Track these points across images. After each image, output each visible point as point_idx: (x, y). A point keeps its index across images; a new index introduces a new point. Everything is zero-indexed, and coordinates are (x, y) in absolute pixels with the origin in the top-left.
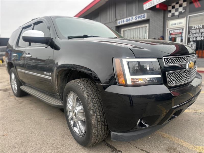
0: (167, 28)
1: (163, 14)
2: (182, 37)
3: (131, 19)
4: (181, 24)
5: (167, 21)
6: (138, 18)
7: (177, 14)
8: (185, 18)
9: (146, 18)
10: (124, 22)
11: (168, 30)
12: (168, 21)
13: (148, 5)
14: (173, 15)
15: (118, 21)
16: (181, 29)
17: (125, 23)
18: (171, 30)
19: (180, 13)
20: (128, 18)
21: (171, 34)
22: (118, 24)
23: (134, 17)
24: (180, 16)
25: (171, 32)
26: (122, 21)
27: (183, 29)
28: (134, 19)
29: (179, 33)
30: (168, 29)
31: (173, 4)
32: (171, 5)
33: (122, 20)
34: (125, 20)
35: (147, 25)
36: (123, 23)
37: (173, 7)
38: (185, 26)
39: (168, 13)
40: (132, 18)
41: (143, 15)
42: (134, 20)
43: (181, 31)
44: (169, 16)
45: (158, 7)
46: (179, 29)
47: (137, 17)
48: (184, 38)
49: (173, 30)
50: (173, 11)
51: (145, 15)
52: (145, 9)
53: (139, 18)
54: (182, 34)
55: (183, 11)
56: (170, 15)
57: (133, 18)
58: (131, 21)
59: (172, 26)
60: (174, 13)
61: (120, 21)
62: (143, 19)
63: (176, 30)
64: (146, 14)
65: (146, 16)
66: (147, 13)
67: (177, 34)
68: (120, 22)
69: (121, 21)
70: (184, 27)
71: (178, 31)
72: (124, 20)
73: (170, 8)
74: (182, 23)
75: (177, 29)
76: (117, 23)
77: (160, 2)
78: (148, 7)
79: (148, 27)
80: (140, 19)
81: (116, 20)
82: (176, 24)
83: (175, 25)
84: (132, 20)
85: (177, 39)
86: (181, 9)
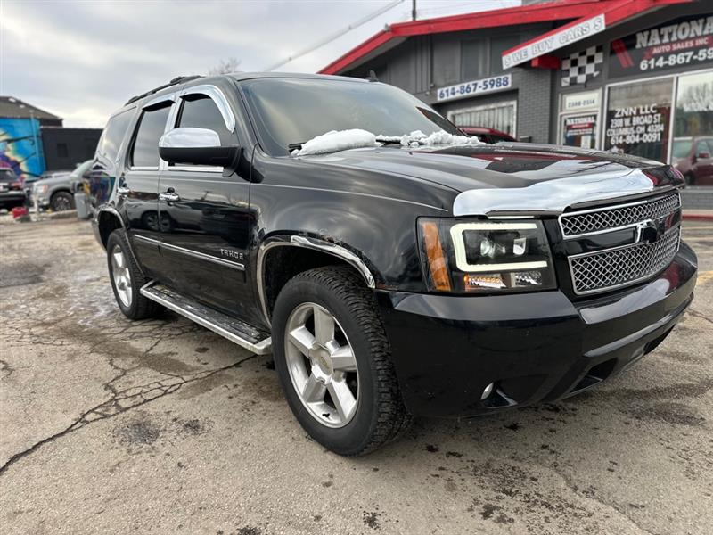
0: (560, 114)
1: (549, 80)
2: (593, 135)
3: (473, 87)
4: (592, 105)
5: (560, 95)
6: (490, 86)
7: (582, 79)
8: (600, 91)
9: (509, 86)
10: (453, 93)
11: (563, 118)
12: (562, 95)
13: (512, 59)
14: (573, 82)
15: (439, 91)
16: (591, 116)
17: (458, 95)
18: (569, 118)
19: (590, 77)
20: (466, 85)
21: (569, 128)
22: (439, 99)
23: (480, 83)
24: (589, 85)
25: (569, 123)
26: (450, 91)
27: (595, 117)
28: (480, 87)
29: (587, 125)
30: (561, 116)
31: (574, 56)
32: (568, 58)
33: (450, 88)
34: (457, 87)
35: (514, 103)
36: (451, 97)
37: (574, 63)
38: (599, 109)
39: (562, 77)
40: (476, 84)
41: (502, 77)
42: (479, 91)
43: (591, 120)
44: (564, 84)
45: (535, 64)
46: (588, 116)
47: (488, 83)
48: (597, 138)
49: (574, 118)
50: (574, 72)
51: (507, 78)
52: (505, 67)
53: (492, 85)
54: (593, 128)
55: (596, 74)
56: (566, 81)
57: (479, 85)
58: (472, 93)
59: (571, 108)
60: (575, 78)
61: (445, 89)
62: (502, 87)
63: (580, 117)
64: (509, 76)
65: (510, 81)
66: (512, 74)
67: (581, 128)
68: (445, 94)
69: (447, 91)
70: (597, 111)
71: (585, 120)
72: (453, 89)
73: (566, 65)
74: (593, 101)
75: (583, 117)
76: (435, 96)
77: (540, 54)
78: (513, 64)
79: (515, 109)
80: (495, 88)
81: (435, 88)
82: (579, 104)
83: (578, 107)
84: (475, 90)
85: (583, 138)
86: (590, 69)
